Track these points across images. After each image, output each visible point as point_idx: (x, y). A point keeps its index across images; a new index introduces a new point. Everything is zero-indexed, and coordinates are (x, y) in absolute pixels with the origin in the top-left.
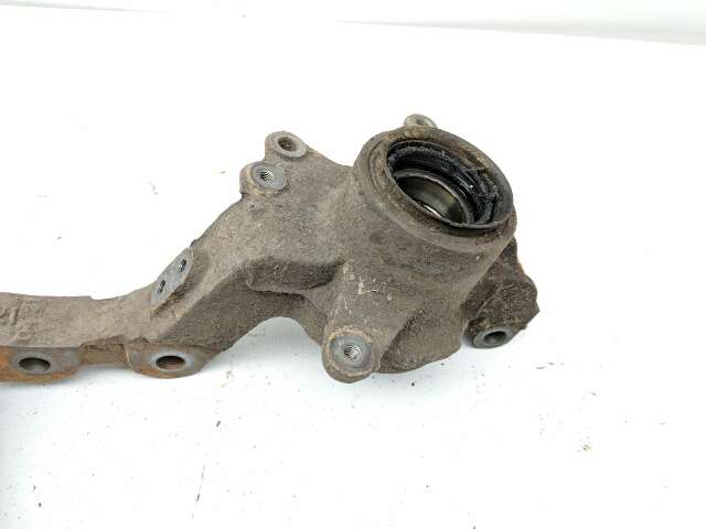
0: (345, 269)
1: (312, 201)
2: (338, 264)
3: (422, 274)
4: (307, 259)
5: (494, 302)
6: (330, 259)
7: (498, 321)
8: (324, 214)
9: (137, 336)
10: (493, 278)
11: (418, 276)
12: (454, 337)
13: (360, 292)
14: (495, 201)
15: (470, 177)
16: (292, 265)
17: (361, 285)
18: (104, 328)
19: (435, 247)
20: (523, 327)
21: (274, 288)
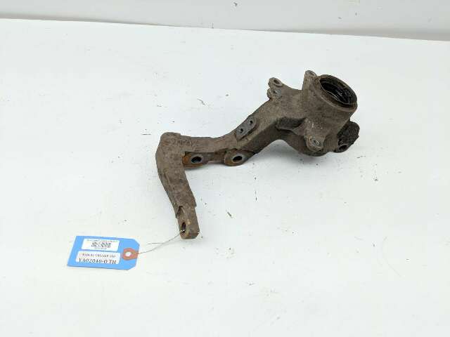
0: (306, 121)
1: (289, 100)
2: (304, 119)
3: (333, 119)
8: (295, 104)
9: (233, 148)
13: (313, 127)
14: (350, 98)
15: (341, 91)
17: (313, 125)
18: (220, 146)
20: (353, 143)
21: (283, 128)
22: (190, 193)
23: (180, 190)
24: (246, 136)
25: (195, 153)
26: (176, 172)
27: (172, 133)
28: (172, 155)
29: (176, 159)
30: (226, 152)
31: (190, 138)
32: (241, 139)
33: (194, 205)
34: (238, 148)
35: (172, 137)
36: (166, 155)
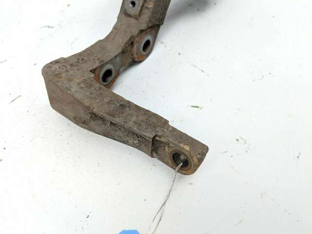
9: (137, 31)
22: (147, 112)
23: (134, 119)
24: (143, 6)
25: (101, 67)
26: (106, 100)
27: (51, 63)
28: (79, 84)
29: (90, 86)
30: (132, 43)
31: (80, 54)
32: (140, 14)
33: (166, 122)
34: (143, 27)
35: (56, 66)
36: (73, 90)
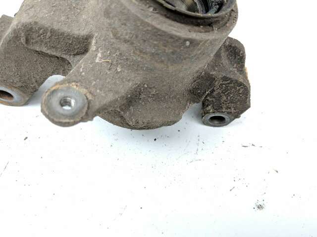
0: (93, 42)
2: (90, 37)
3: (141, 52)
4: (65, 29)
5: (215, 93)
6: (84, 32)
7: (218, 108)
10: (214, 73)
11: (138, 53)
12: (177, 112)
13: (97, 60)
16: (53, 31)
17: (99, 55)
19: (148, 25)
20: (237, 116)
21: (45, 50)
